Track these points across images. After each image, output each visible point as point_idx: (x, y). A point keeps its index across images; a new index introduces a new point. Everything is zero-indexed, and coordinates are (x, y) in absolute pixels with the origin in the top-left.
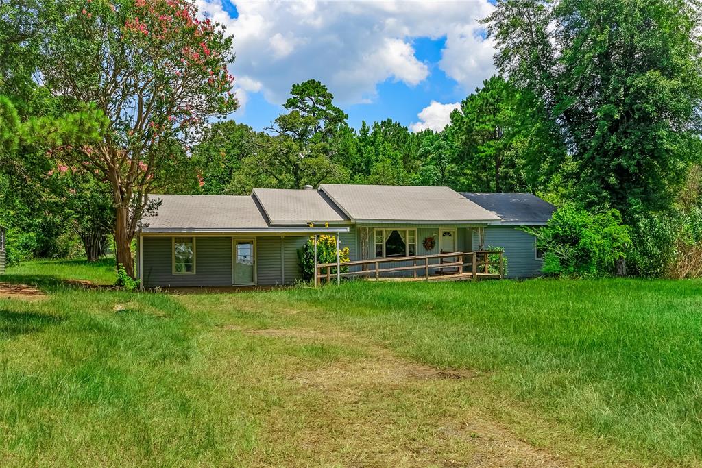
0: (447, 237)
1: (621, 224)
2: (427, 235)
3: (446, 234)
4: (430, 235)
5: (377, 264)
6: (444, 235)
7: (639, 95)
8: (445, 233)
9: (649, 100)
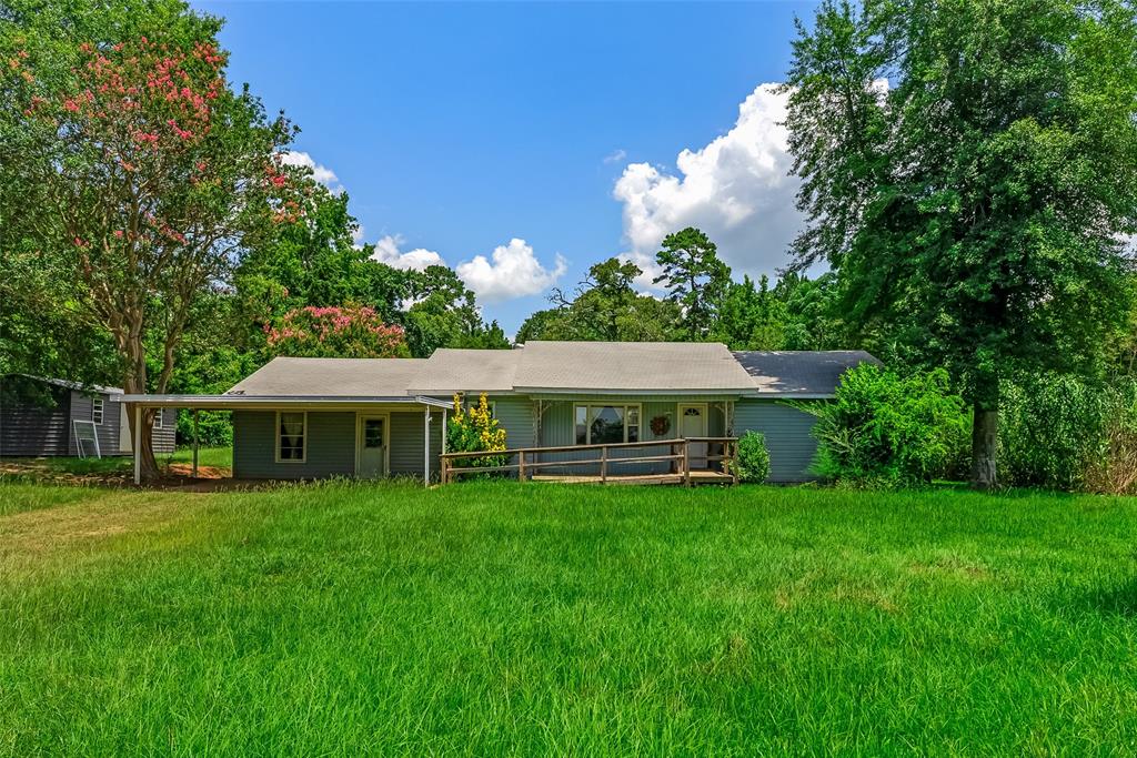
0: (691, 418)
1: (948, 393)
2: (658, 414)
3: (689, 412)
4: (661, 413)
5: (521, 454)
6: (686, 414)
7: (1000, 168)
8: (690, 410)
9: (1019, 173)
